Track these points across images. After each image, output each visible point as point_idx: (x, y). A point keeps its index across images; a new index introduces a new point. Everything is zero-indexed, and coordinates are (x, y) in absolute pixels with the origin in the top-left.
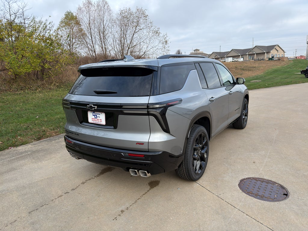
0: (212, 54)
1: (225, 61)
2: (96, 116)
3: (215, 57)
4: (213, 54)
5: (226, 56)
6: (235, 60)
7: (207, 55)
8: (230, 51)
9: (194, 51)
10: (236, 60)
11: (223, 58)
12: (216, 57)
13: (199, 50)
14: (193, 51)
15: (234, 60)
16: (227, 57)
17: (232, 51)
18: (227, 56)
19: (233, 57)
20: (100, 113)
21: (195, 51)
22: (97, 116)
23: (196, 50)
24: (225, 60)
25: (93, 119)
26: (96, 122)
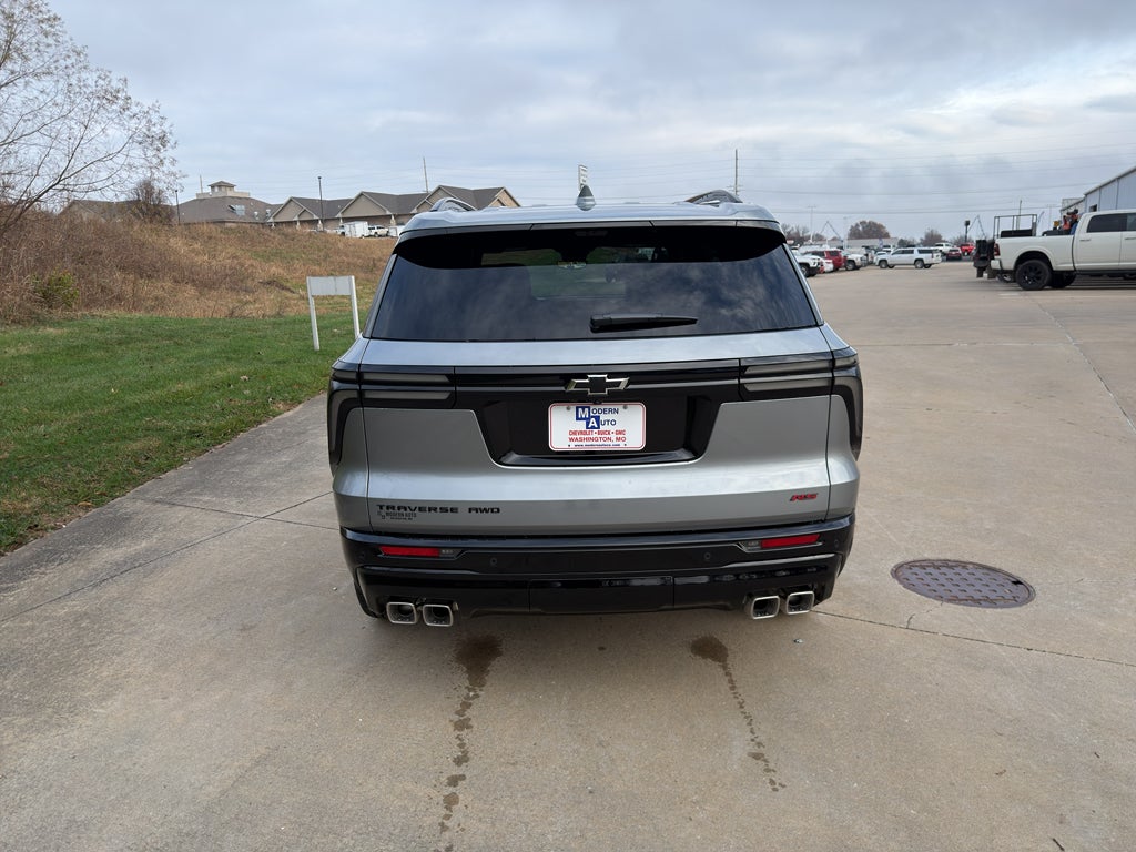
0: (287, 204)
1: (343, 233)
2: (597, 418)
3: (299, 216)
4: (292, 204)
5: (339, 215)
6: (376, 230)
7: (268, 206)
8: (353, 196)
9: (213, 187)
10: (380, 232)
11: (333, 223)
12: (306, 217)
13: (232, 186)
14: (209, 190)
15: (373, 232)
16: (347, 220)
17: (363, 199)
18: (348, 215)
19: (370, 219)
20: (619, 407)
21: (216, 189)
22: (603, 417)
23: (220, 185)
24: (342, 230)
25: (574, 433)
26: (594, 443)
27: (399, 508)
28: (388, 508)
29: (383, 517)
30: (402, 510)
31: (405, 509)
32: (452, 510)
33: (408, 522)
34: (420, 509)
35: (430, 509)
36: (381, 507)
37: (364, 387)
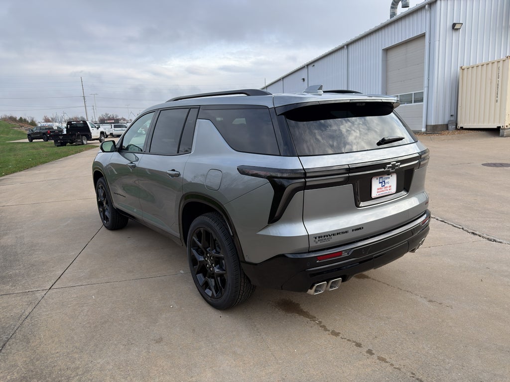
2: (385, 182)
20: (390, 176)
25: (378, 189)
26: (383, 192)
27: (324, 236)
28: (319, 237)
29: (317, 243)
30: (326, 237)
31: (327, 236)
32: (346, 232)
33: (329, 242)
34: (334, 235)
35: (338, 234)
36: (316, 238)
37: (307, 180)
